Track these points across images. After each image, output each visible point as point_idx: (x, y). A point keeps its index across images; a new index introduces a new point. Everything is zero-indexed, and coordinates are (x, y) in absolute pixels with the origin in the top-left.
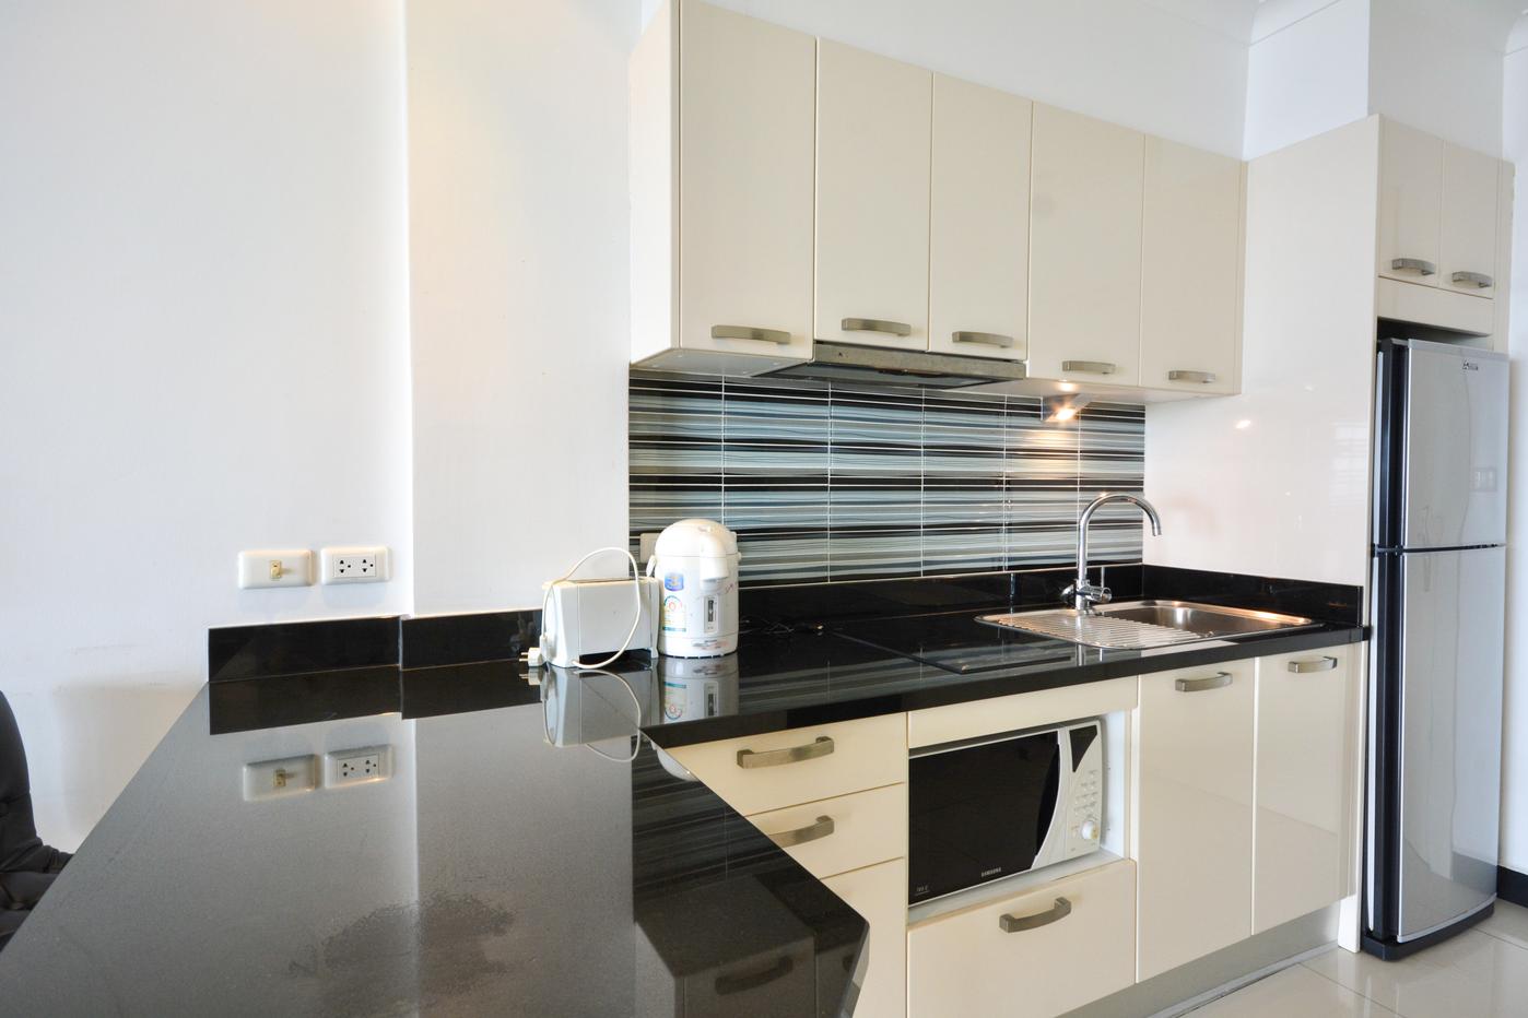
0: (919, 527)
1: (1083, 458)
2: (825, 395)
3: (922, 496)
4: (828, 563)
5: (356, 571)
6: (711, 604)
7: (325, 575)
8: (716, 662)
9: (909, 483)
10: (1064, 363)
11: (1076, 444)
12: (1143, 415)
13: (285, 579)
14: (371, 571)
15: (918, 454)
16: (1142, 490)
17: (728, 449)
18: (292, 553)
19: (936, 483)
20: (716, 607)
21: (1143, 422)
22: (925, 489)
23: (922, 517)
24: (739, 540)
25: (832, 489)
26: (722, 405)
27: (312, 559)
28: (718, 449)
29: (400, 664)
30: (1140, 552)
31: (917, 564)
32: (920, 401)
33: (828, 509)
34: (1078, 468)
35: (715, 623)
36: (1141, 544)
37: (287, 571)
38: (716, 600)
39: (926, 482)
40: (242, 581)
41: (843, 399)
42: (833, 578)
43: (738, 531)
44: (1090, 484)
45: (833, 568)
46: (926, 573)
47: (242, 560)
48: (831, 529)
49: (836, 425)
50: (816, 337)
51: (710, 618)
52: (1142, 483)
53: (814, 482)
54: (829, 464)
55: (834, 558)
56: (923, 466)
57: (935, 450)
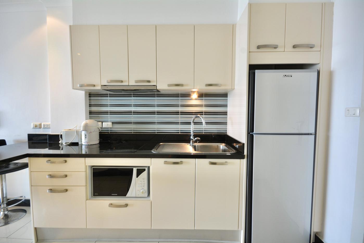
0: (155, 122)
1: (205, 107)
2: (131, 95)
3: (156, 116)
4: (132, 129)
5: (46, 127)
6: (86, 135)
7: (42, 127)
8: (88, 146)
9: (153, 113)
10: (168, 85)
11: (203, 103)
12: (227, 95)
13: (37, 127)
14: (48, 127)
15: (155, 107)
16: (227, 115)
17: (110, 106)
18: (38, 123)
19: (159, 113)
20: (87, 136)
21: (227, 97)
22: (157, 114)
23: (156, 120)
24: (112, 124)
25: (133, 114)
26: (109, 98)
27: (41, 125)
28: (108, 106)
29: (48, 141)
30: (226, 131)
31: (155, 131)
32: (155, 95)
33: (133, 118)
34: (204, 109)
35: (87, 139)
36: (227, 129)
37: (37, 126)
38: (87, 135)
39: (157, 113)
40: (32, 127)
41: (135, 96)
42: (134, 132)
43: (112, 122)
44: (207, 113)
45: (134, 130)
46: (157, 133)
47: (32, 124)
48: (133, 122)
49: (134, 101)
50: (102, 85)
51: (86, 138)
52: (227, 113)
53: (129, 113)
54: (133, 109)
55: (133, 128)
56: (156, 109)
57: (159, 106)
